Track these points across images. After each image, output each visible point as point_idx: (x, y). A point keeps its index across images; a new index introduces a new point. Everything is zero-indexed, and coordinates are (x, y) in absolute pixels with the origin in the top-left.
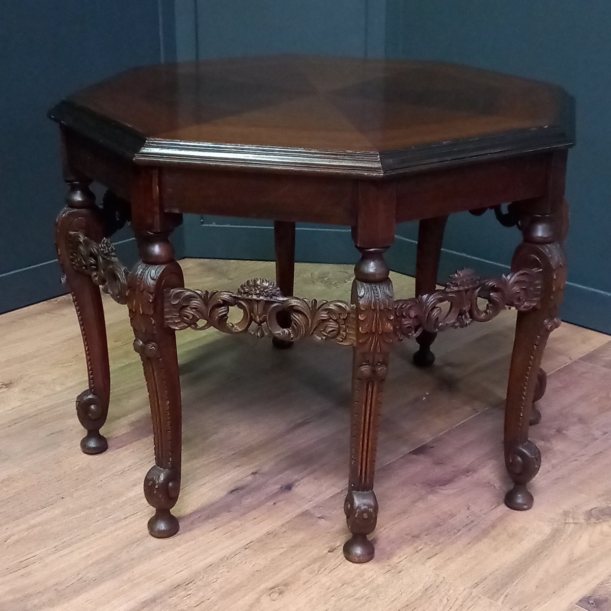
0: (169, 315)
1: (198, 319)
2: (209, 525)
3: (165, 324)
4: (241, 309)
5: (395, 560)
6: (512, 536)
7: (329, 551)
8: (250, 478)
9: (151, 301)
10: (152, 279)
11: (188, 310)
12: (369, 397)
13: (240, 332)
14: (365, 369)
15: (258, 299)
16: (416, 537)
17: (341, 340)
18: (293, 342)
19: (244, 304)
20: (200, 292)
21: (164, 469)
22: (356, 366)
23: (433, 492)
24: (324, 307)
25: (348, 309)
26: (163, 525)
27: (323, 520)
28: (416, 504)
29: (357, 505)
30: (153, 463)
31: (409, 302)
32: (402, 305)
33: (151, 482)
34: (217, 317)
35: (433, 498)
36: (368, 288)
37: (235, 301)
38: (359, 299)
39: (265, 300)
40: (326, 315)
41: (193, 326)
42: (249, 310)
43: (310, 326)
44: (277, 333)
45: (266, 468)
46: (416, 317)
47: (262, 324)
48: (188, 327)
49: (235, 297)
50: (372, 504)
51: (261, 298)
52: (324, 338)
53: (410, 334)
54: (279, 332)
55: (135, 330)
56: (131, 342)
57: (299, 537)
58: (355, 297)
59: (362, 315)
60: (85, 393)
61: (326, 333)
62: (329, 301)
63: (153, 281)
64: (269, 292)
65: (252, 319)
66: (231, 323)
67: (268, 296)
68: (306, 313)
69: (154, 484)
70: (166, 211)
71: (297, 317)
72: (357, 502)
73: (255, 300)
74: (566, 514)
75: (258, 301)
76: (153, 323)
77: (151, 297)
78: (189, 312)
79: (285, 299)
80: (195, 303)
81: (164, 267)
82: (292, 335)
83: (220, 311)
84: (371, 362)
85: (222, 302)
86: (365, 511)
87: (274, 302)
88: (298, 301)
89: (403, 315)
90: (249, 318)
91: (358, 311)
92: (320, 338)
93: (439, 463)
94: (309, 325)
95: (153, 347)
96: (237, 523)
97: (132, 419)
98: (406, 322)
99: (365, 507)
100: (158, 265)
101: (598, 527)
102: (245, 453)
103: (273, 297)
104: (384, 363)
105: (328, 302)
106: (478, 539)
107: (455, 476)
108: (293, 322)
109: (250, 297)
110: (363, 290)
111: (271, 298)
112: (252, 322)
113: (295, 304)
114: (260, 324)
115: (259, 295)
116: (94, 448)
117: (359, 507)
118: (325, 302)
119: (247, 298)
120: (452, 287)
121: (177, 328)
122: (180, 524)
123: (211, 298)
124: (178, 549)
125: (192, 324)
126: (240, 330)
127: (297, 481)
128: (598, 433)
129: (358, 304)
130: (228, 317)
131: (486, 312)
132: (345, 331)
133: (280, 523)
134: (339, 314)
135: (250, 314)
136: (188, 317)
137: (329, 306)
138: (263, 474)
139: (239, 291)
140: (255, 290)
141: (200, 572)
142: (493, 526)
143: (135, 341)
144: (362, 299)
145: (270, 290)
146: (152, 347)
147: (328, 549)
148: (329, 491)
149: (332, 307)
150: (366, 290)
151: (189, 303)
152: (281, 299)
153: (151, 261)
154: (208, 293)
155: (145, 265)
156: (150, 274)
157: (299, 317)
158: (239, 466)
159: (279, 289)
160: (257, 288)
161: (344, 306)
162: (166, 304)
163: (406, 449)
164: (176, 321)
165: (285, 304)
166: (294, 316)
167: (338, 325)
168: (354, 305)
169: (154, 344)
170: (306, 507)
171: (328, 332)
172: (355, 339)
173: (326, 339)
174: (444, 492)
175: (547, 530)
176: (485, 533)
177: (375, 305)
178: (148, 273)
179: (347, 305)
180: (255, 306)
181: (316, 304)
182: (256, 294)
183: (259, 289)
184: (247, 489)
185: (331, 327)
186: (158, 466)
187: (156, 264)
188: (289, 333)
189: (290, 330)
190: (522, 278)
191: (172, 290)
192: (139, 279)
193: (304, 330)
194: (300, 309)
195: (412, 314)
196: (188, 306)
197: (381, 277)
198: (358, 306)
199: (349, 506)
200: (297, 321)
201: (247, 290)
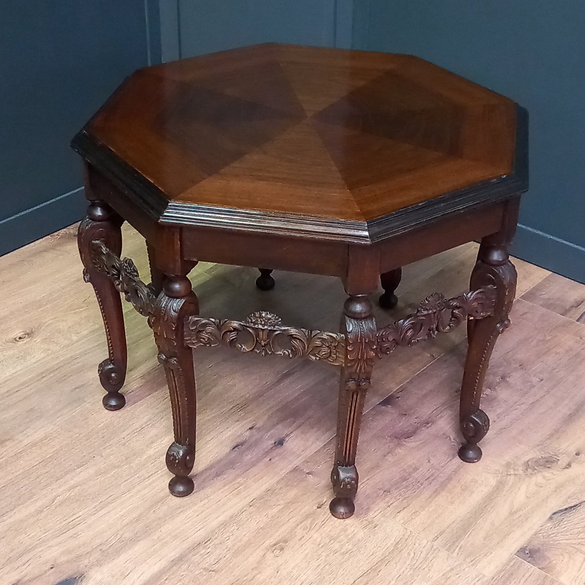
0: (187, 337)
1: (213, 341)
2: (218, 482)
3: (185, 344)
5: (371, 514)
6: (465, 489)
7: (318, 508)
8: (248, 433)
9: (173, 329)
10: (175, 311)
12: (354, 402)
14: (352, 385)
15: (263, 328)
16: (387, 491)
17: (332, 361)
19: (251, 331)
20: (214, 320)
21: (182, 445)
22: (344, 381)
23: (399, 445)
24: (318, 336)
25: (338, 338)
27: (311, 475)
28: (386, 457)
29: (342, 478)
30: (173, 441)
31: (388, 329)
32: (383, 333)
33: (172, 457)
34: (228, 340)
35: (400, 451)
36: (355, 324)
37: (244, 328)
38: (348, 334)
39: (269, 329)
40: (320, 343)
41: (208, 345)
42: (256, 336)
43: (306, 350)
44: (278, 353)
45: (260, 424)
46: (393, 340)
48: (203, 346)
49: (243, 325)
50: (355, 477)
51: (266, 327)
52: (318, 358)
54: (281, 353)
57: (292, 493)
58: (344, 329)
59: (350, 346)
60: (105, 362)
63: (175, 313)
64: (273, 323)
65: (257, 342)
66: (240, 345)
67: (271, 326)
68: (303, 340)
69: (175, 459)
70: (186, 259)
71: (295, 343)
72: (342, 475)
73: (261, 329)
74: (508, 465)
75: (263, 330)
76: (175, 344)
77: (174, 326)
78: (204, 335)
79: (286, 328)
80: (210, 329)
81: (183, 300)
82: (291, 354)
83: (231, 336)
84: (356, 378)
85: (233, 329)
86: (349, 483)
87: (277, 331)
88: (297, 331)
89: (383, 340)
90: (255, 342)
91: (347, 343)
93: (404, 414)
94: (305, 348)
95: (175, 362)
96: (241, 480)
98: (386, 345)
99: (349, 480)
100: (179, 298)
101: (534, 478)
104: (367, 378)
105: (321, 332)
106: (436, 492)
107: (417, 428)
109: (256, 326)
110: (351, 326)
111: (274, 327)
112: (257, 344)
113: (294, 333)
114: (264, 346)
115: (264, 325)
116: (115, 406)
117: (344, 480)
118: (319, 332)
119: (254, 327)
120: (423, 311)
121: (195, 347)
123: (223, 324)
124: (195, 508)
126: (248, 351)
127: (287, 435)
130: (237, 340)
131: (449, 325)
132: (335, 355)
133: (276, 479)
135: (256, 338)
136: (204, 339)
137: (322, 336)
138: (259, 429)
139: (246, 320)
140: (261, 321)
141: (214, 531)
142: (449, 479)
143: (159, 355)
144: (351, 334)
145: (273, 321)
146: (173, 361)
147: (317, 505)
148: (314, 446)
149: (325, 336)
150: (354, 326)
151: (205, 328)
153: (173, 296)
154: (221, 321)
155: (167, 297)
156: (173, 307)
157: (297, 343)
158: (238, 421)
159: (280, 320)
161: (335, 336)
162: (185, 329)
163: (376, 401)
164: (194, 342)
165: (286, 333)
166: (293, 342)
167: (329, 351)
168: (344, 335)
169: (175, 359)
170: (297, 462)
171: (321, 355)
172: (343, 361)
174: (408, 445)
175: (493, 482)
176: (443, 486)
177: (361, 339)
178: (171, 306)
179: (337, 335)
180: (261, 333)
181: (311, 333)
182: (261, 324)
183: (264, 321)
184: (246, 445)
185: (324, 352)
186: (177, 443)
187: (177, 298)
188: (289, 354)
189: (290, 351)
190: (480, 296)
191: (190, 318)
192: (163, 310)
193: (301, 352)
194: (298, 337)
195: (391, 338)
196: (204, 330)
197: (367, 315)
198: (347, 338)
199: (335, 477)
200: (296, 346)
201: (254, 320)
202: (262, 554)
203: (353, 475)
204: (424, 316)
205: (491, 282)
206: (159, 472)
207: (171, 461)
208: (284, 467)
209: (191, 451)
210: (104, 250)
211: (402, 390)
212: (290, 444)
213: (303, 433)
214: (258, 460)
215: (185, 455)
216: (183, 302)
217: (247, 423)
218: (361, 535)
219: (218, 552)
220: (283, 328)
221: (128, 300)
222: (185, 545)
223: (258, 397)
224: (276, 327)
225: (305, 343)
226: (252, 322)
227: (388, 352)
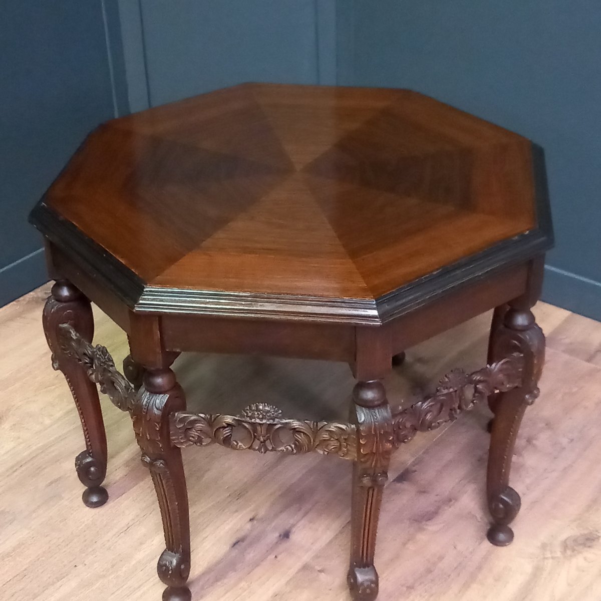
0: (174, 436)
1: (204, 438)
2: (219, 589)
3: (172, 445)
6: (497, 579)
8: (248, 526)
9: (158, 429)
10: (158, 409)
12: (370, 499)
15: (261, 422)
16: (410, 588)
17: (343, 455)
19: (247, 426)
20: (204, 416)
21: (175, 553)
23: (421, 529)
24: (325, 428)
25: (348, 430)
26: (177, 599)
27: (323, 573)
28: (407, 546)
29: (360, 582)
30: (164, 548)
31: (405, 415)
32: (399, 420)
33: (164, 568)
34: (222, 438)
35: (422, 537)
36: (367, 413)
37: (239, 423)
38: (360, 425)
39: (268, 423)
40: (327, 436)
41: (198, 444)
42: (253, 431)
43: (312, 444)
44: (279, 449)
45: (262, 513)
46: (411, 426)
47: (266, 442)
49: (238, 420)
50: (374, 579)
51: (264, 421)
52: (326, 453)
54: (283, 448)
59: (363, 439)
60: (83, 455)
63: (159, 412)
64: (272, 416)
65: (255, 438)
66: (236, 441)
67: (271, 419)
68: (308, 434)
69: (168, 570)
70: (168, 350)
71: (299, 437)
72: (360, 578)
73: (260, 424)
74: (544, 546)
76: (161, 446)
78: (194, 433)
79: (287, 421)
80: (200, 426)
81: (167, 396)
82: (294, 450)
83: (224, 433)
84: (371, 474)
85: (226, 426)
87: (277, 424)
88: (300, 423)
89: (400, 428)
90: (253, 437)
91: (359, 436)
92: (322, 452)
93: (423, 491)
94: (311, 442)
95: (161, 465)
98: (403, 433)
99: (368, 583)
100: (162, 394)
101: (574, 560)
102: (240, 494)
104: (384, 473)
105: (328, 423)
106: (466, 586)
107: (439, 508)
108: (294, 440)
109: (253, 420)
110: (363, 416)
111: (274, 420)
112: (255, 441)
113: (297, 427)
114: (263, 442)
115: (261, 419)
116: (96, 502)
117: (362, 584)
119: (250, 421)
120: (442, 390)
121: (183, 447)
123: (215, 420)
125: (198, 442)
126: (246, 448)
127: (293, 526)
128: (564, 441)
130: (232, 436)
131: (472, 402)
132: (345, 448)
134: (340, 435)
135: (254, 435)
136: (193, 437)
137: (330, 428)
138: (261, 520)
140: (258, 415)
142: (479, 568)
144: (363, 425)
145: (273, 414)
146: (160, 464)
149: (333, 428)
150: (366, 416)
151: (194, 426)
153: (155, 391)
154: (212, 416)
155: (148, 393)
156: (155, 404)
157: (301, 437)
158: (237, 511)
159: (280, 412)
160: (260, 413)
161: (344, 428)
162: (171, 428)
164: (182, 441)
165: (288, 426)
166: (297, 436)
167: (339, 444)
168: (354, 426)
169: (162, 461)
170: (306, 558)
171: (329, 449)
172: (356, 456)
173: (328, 454)
174: (430, 528)
175: (528, 568)
176: (473, 577)
177: (375, 431)
178: (153, 403)
179: (348, 426)
180: (259, 428)
181: (317, 425)
182: (258, 418)
184: (248, 541)
185: (333, 445)
186: (169, 550)
187: (160, 393)
188: (293, 450)
189: (293, 446)
190: (505, 366)
191: (176, 414)
192: (145, 409)
193: (307, 447)
194: (302, 430)
195: (408, 425)
196: (193, 428)
197: (379, 402)
198: (358, 430)
199: (352, 581)
200: (300, 440)
201: (250, 414)
203: (372, 577)
204: (443, 395)
205: (516, 349)
206: (151, 580)
207: (163, 571)
208: (292, 564)
209: (185, 558)
210: (74, 334)
211: (418, 462)
212: (298, 536)
213: (310, 522)
214: (263, 558)
215: (179, 564)
216: (167, 398)
217: (247, 513)
220: (284, 421)
221: (104, 392)
223: (258, 480)
224: (277, 420)
225: (310, 436)
226: (247, 416)
227: (406, 440)
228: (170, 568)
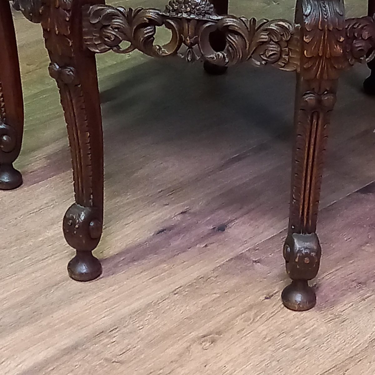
0: (87, 35)
1: (121, 41)
2: (135, 268)
3: (84, 47)
4: (169, 29)
5: (338, 308)
7: (266, 298)
8: (179, 218)
9: (67, 19)
11: (110, 30)
12: (314, 130)
13: (169, 55)
14: (310, 98)
15: (189, 18)
16: (362, 284)
17: (283, 65)
18: (227, 67)
19: (172, 23)
20: (123, 9)
21: (84, 207)
22: (299, 96)
24: (264, 27)
25: (291, 29)
26: (84, 268)
27: (259, 264)
29: (298, 249)
30: (72, 201)
31: (362, 21)
32: (355, 25)
33: (71, 221)
34: (142, 39)
36: (315, 5)
37: (162, 20)
38: (304, 17)
39: (197, 18)
40: (267, 37)
41: (115, 48)
42: (179, 30)
43: (247, 49)
44: (209, 57)
45: (196, 208)
46: (370, 38)
47: (193, 47)
48: (109, 49)
49: (163, 15)
50: (315, 248)
51: (192, 16)
52: (263, 62)
53: (362, 58)
54: (213, 55)
55: (50, 53)
56: (46, 65)
57: (233, 282)
58: (299, 16)
59: (307, 37)
61: (266, 57)
62: (270, 20)
64: (202, 9)
65: (181, 41)
66: (158, 46)
67: (200, 14)
68: (243, 34)
69: (74, 224)
71: (233, 39)
72: (298, 245)
73: (186, 19)
75: (189, 20)
76: (70, 44)
77: (68, 15)
78: (111, 33)
79: (220, 18)
80: (117, 22)
82: (226, 59)
83: (145, 32)
84: (316, 90)
85: (147, 21)
86: (307, 255)
87: (207, 22)
88: (235, 20)
89: (354, 36)
90: (178, 40)
91: (303, 31)
92: (259, 63)
95: (71, 72)
96: (164, 266)
97: (49, 151)
98: (358, 44)
99: (307, 251)
103: (207, 15)
104: (332, 92)
105: (268, 21)
108: (228, 45)
109: (179, 15)
110: (310, 7)
111: (204, 16)
112: (181, 44)
113: (231, 24)
114: (190, 46)
115: (190, 13)
116: (7, 183)
117: (300, 251)
118: (265, 21)
119: (176, 16)
121: (97, 51)
122: (103, 267)
123: (135, 15)
124: (101, 294)
125: (114, 45)
126: (169, 54)
129: (303, 23)
130: (154, 38)
132: (287, 55)
133: (211, 267)
134: (281, 35)
135: (180, 36)
136: (109, 38)
137: (270, 26)
138: (195, 214)
139: (166, 7)
140: (185, 7)
141: (124, 318)
143: (51, 64)
144: (309, 17)
145: (202, 7)
146: (69, 71)
147: (265, 296)
148: (266, 233)
149: (273, 27)
150: (313, 7)
151: (111, 21)
152: (215, 18)
154: (132, 10)
157: (235, 39)
158: (168, 205)
159: (212, 5)
160: (187, 6)
161: (287, 26)
162: (84, 24)
163: (353, 188)
164: (96, 43)
165: (219, 24)
166: (229, 38)
167: (279, 49)
168: (299, 25)
169: (72, 68)
171: (268, 56)
172: (299, 64)
173: (266, 64)
177: (323, 25)
180: (186, 25)
181: (254, 23)
182: (186, 12)
183: (189, 6)
184: (175, 230)
185: (272, 50)
186: (78, 204)
188: (224, 57)
189: (225, 52)
194: (236, 29)
196: (109, 25)
198: (303, 26)
199: (289, 249)
200: (233, 43)
201: (176, 7)
202: (185, 345)
203: (313, 245)
207: (69, 227)
208: (224, 254)
209: (96, 214)
212: (233, 231)
215: (88, 220)
217: (179, 207)
218: (323, 329)
219: (126, 341)
222: (83, 334)
225: (246, 39)
226: (173, 10)
228: (77, 221)
